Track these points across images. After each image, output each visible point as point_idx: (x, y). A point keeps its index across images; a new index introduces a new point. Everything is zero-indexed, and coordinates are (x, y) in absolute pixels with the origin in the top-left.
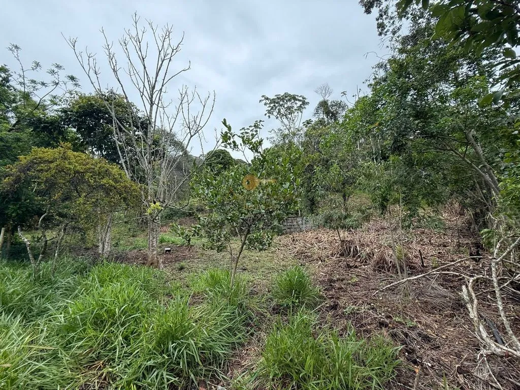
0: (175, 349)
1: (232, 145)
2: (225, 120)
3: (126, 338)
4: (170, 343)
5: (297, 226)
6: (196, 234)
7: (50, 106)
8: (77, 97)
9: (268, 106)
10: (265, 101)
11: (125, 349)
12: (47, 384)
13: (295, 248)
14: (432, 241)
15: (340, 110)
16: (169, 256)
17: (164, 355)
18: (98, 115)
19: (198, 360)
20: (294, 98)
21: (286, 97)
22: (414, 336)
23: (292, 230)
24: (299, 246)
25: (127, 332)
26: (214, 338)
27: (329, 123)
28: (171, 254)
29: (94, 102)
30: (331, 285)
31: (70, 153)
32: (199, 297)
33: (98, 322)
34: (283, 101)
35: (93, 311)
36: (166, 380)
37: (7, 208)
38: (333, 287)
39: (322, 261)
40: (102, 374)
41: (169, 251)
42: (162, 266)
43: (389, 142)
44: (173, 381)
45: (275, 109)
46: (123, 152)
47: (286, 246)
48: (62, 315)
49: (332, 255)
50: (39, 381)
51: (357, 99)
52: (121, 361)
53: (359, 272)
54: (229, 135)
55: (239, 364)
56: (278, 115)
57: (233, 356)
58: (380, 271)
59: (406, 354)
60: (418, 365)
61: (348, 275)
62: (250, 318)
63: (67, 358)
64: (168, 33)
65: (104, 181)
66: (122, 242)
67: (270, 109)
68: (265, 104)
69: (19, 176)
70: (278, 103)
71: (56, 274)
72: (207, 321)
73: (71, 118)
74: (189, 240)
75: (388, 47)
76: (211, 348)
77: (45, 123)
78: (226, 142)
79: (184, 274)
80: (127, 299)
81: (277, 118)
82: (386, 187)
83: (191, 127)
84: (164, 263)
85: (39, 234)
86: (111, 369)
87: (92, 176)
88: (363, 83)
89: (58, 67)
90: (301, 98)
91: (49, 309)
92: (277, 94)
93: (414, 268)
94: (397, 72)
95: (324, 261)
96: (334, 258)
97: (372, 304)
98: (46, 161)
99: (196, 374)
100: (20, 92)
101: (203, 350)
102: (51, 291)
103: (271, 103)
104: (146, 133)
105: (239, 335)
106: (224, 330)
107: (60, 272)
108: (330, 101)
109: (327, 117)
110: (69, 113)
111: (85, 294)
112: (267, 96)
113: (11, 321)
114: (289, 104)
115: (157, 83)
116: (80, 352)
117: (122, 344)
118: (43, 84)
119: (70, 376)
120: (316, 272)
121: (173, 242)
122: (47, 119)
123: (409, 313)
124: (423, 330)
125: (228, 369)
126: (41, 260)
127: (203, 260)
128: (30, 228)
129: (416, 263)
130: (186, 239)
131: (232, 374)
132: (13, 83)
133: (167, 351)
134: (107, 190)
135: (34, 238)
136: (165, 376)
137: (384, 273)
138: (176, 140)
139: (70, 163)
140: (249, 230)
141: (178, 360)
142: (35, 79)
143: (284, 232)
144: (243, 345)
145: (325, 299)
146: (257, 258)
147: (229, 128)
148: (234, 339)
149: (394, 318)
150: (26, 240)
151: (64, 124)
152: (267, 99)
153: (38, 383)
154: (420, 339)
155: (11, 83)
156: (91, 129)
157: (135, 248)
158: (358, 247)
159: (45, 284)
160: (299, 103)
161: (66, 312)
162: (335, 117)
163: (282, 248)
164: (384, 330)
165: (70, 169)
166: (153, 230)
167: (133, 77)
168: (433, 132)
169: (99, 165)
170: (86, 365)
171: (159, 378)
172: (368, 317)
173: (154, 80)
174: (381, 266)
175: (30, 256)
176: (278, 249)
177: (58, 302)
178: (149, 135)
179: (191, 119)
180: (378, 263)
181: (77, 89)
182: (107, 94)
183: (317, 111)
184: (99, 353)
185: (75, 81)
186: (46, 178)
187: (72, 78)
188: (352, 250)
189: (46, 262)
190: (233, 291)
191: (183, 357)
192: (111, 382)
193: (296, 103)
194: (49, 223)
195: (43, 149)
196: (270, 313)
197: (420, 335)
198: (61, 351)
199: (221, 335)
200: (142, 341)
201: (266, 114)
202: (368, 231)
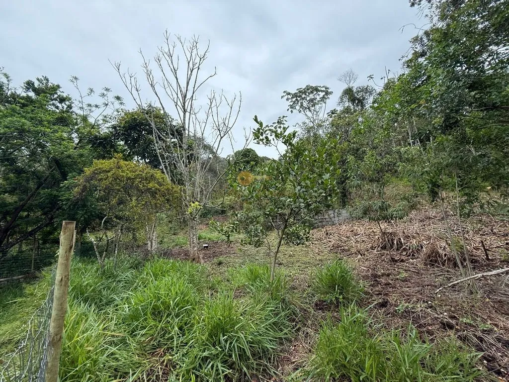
0: (226, 341)
1: (265, 141)
2: (256, 117)
3: (180, 328)
4: (222, 335)
5: (329, 220)
6: (234, 230)
7: (102, 125)
8: (123, 114)
9: (290, 100)
10: (286, 97)
11: (181, 339)
12: (120, 367)
13: (330, 242)
14: (494, 230)
15: (367, 96)
16: (208, 252)
17: (217, 347)
18: (140, 128)
19: (249, 353)
20: (316, 89)
21: (308, 90)
22: (492, 341)
23: (324, 223)
24: (334, 240)
25: (181, 322)
26: (261, 333)
27: (355, 111)
28: (210, 250)
29: (136, 117)
30: (376, 281)
31: (122, 162)
32: (240, 291)
33: (157, 313)
34: (305, 94)
35: (151, 303)
36: (221, 371)
37: (77, 213)
38: (379, 283)
39: (361, 255)
40: (164, 361)
41: (207, 247)
42: (202, 261)
43: (438, 120)
44: (227, 372)
45: (298, 103)
46: (163, 158)
47: (320, 239)
48: (127, 306)
49: (372, 248)
50: (114, 364)
51: (386, 81)
52: (178, 350)
53: (406, 266)
54: (261, 131)
55: (289, 360)
56: (301, 109)
57: (281, 351)
58: (433, 265)
59: (485, 362)
60: (503, 377)
61: (394, 270)
62: (294, 314)
63: (134, 344)
64: (195, 43)
65: (151, 185)
66: (165, 240)
67: (292, 104)
68: (288, 99)
69: (85, 185)
70: (300, 96)
71: (117, 269)
72: (252, 315)
73: (119, 132)
74: (228, 237)
75: (427, 15)
76: (259, 342)
77: (100, 139)
78: (258, 138)
79: (223, 269)
80: (178, 291)
81: (300, 112)
82: (435, 171)
83: (221, 129)
84: (203, 258)
85: (101, 234)
86: (170, 357)
87: (140, 182)
88: (399, 60)
89: (107, 90)
90: (324, 89)
91: (115, 300)
92: (298, 88)
93: (476, 261)
94: (441, 41)
95: (364, 255)
96: (375, 251)
97: (430, 302)
98: (104, 171)
99: (248, 368)
100: (80, 116)
101: (251, 344)
102: (114, 283)
103: (292, 98)
104: (181, 140)
105: (286, 331)
106: (270, 325)
107: (119, 267)
108: (355, 88)
109: (353, 105)
110: (118, 128)
111: (142, 286)
112: (289, 91)
113: (88, 309)
114: (311, 96)
115: (188, 92)
116: (143, 339)
117: (178, 334)
118: (97, 106)
119: (137, 361)
120: (356, 266)
121: (210, 239)
122: (101, 136)
123: (479, 314)
124: (502, 334)
125: (278, 364)
126: (105, 257)
127: (239, 255)
128: (93, 230)
129: (478, 256)
130: (225, 235)
131: (283, 369)
132: (75, 109)
133: (220, 343)
134: (154, 194)
135: (97, 238)
136: (220, 368)
137: (438, 267)
138: (206, 143)
139: (123, 171)
140: (286, 225)
141: (230, 352)
142: (90, 103)
143: (316, 225)
144: (291, 341)
145: (371, 296)
146: (291, 253)
147: (261, 124)
148: (281, 335)
149: (461, 319)
150: (93, 240)
151: (114, 139)
152: (289, 94)
153: (113, 365)
154: (500, 345)
155: (73, 109)
156: (136, 141)
157: (176, 245)
158: (402, 239)
159: (109, 277)
160: (322, 94)
161: (130, 303)
162: (362, 103)
163: (316, 242)
164: (451, 333)
165: (123, 176)
166: (192, 227)
167: (168, 90)
168: (496, 103)
169: (145, 172)
170: (149, 352)
171: (215, 369)
172: (426, 316)
173: (185, 89)
174: (433, 259)
175: (97, 253)
176: (312, 243)
177: (121, 294)
178: (184, 140)
179: (221, 121)
180: (429, 256)
181: (123, 107)
182: (146, 108)
183: (342, 99)
184: (159, 341)
185: (120, 100)
186: (106, 185)
187: (118, 98)
188: (395, 242)
189: (109, 258)
190: (274, 286)
191: (235, 350)
192: (172, 370)
193: (319, 95)
194: (109, 225)
195: (101, 161)
196: (313, 309)
197: (499, 340)
198: (128, 338)
199: (267, 329)
200: (195, 332)
201: (288, 110)
202: (410, 222)
